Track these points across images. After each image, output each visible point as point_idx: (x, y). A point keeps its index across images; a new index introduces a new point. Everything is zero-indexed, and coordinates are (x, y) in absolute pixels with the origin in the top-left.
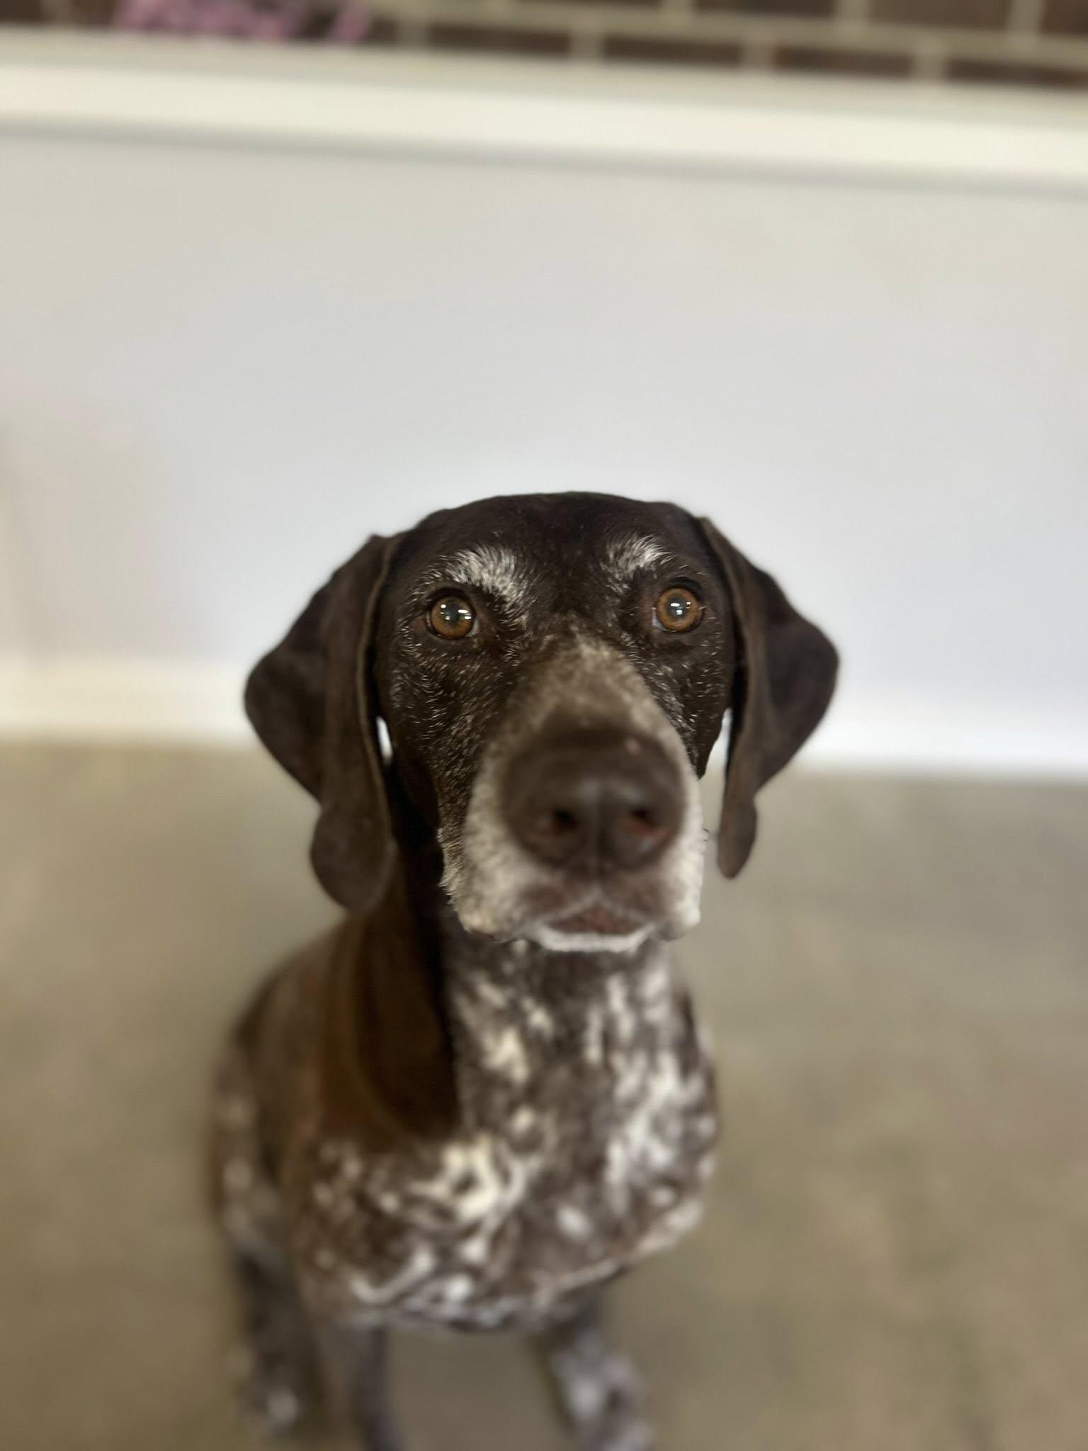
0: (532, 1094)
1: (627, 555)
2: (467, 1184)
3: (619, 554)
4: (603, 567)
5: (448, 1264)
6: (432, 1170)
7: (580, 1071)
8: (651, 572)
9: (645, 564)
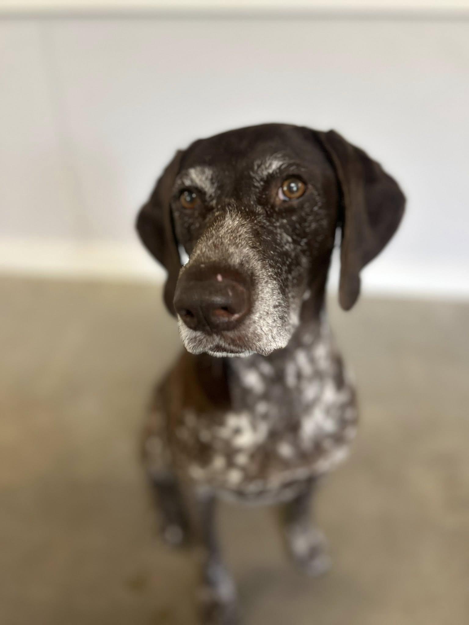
0: (266, 397)
1: (263, 167)
2: (237, 431)
3: (259, 166)
4: (251, 173)
5: (230, 464)
6: (222, 423)
7: (286, 390)
8: (277, 173)
9: (273, 171)
